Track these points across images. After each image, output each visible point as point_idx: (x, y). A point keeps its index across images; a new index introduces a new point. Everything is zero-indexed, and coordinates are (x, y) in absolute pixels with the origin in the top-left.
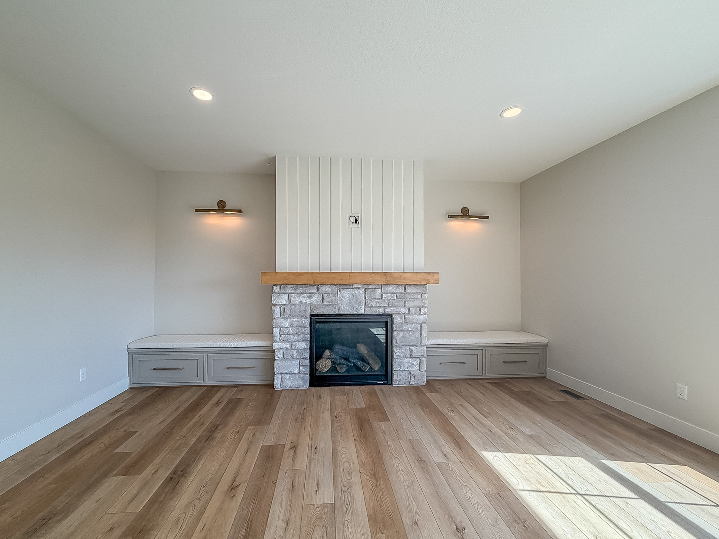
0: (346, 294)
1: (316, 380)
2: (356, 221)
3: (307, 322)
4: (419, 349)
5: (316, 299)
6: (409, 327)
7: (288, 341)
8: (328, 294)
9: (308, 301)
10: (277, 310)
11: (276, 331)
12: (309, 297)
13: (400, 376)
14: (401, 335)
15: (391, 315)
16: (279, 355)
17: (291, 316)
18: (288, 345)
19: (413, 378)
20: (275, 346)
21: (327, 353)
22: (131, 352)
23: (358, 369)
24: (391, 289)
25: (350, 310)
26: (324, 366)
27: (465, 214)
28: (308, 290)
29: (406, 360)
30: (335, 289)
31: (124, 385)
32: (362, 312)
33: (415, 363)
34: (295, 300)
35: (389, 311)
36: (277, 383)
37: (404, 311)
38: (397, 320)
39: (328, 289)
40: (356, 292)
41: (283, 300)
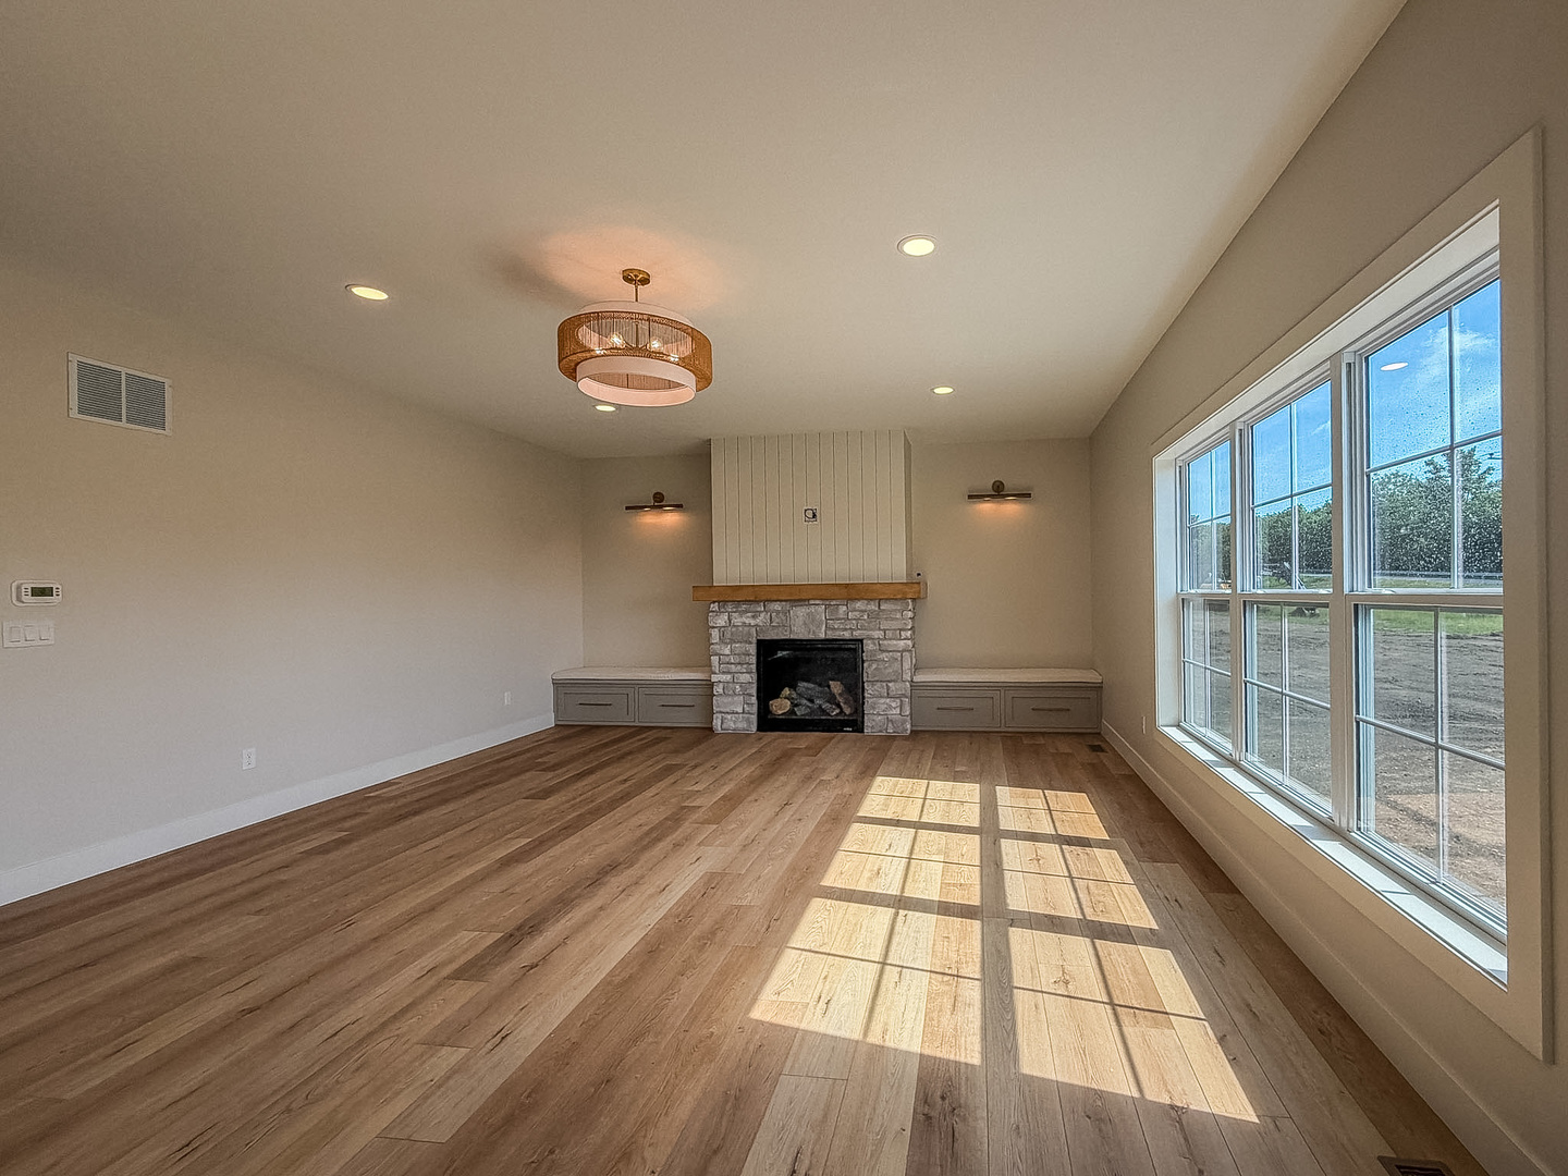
0: (800, 613)
1: (767, 722)
2: (814, 516)
3: (753, 649)
4: (899, 685)
5: (761, 619)
6: (884, 656)
7: (729, 673)
8: (778, 612)
9: (753, 622)
10: (715, 634)
11: (715, 659)
12: (753, 617)
13: (873, 723)
14: (874, 666)
15: (861, 641)
16: (718, 689)
17: (732, 641)
18: (729, 677)
19: (890, 725)
20: (714, 678)
21: (786, 691)
22: (557, 684)
23: (823, 711)
24: (859, 605)
25: (806, 633)
26: (780, 706)
27: (998, 492)
28: (752, 607)
29: (882, 701)
30: (788, 606)
31: (549, 721)
32: (822, 636)
33: (894, 705)
34: (738, 620)
35: (857, 634)
36: (717, 723)
37: (880, 634)
38: (869, 646)
39: (777, 606)
40: (813, 609)
41: (722, 620)
